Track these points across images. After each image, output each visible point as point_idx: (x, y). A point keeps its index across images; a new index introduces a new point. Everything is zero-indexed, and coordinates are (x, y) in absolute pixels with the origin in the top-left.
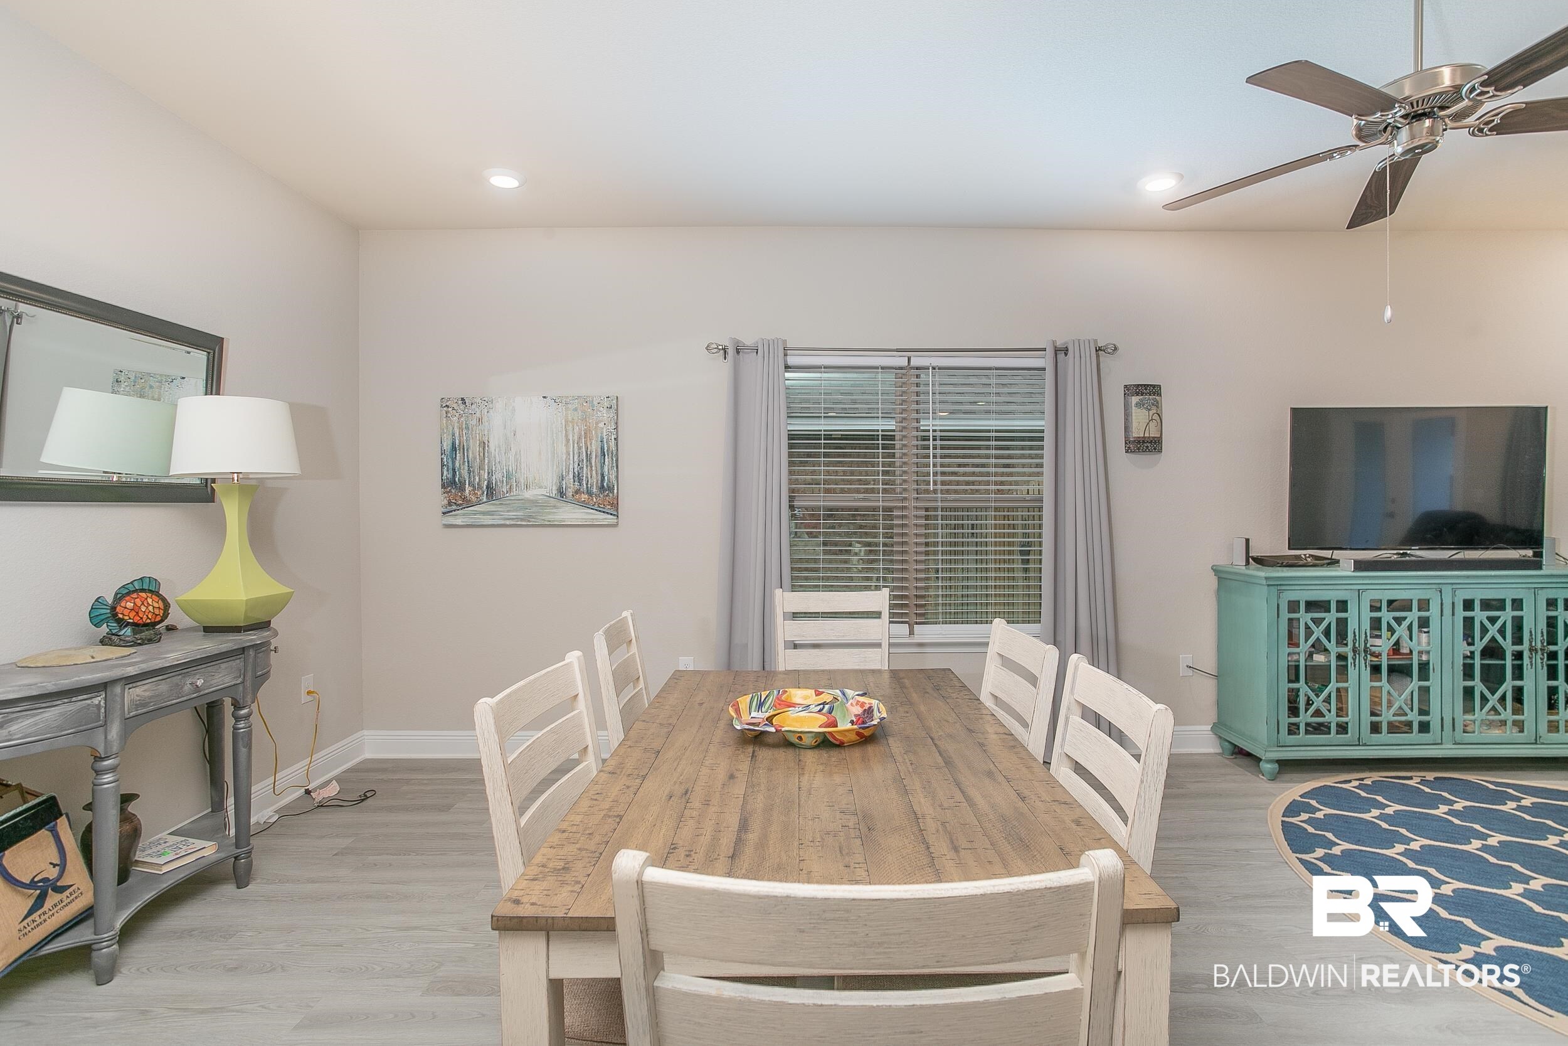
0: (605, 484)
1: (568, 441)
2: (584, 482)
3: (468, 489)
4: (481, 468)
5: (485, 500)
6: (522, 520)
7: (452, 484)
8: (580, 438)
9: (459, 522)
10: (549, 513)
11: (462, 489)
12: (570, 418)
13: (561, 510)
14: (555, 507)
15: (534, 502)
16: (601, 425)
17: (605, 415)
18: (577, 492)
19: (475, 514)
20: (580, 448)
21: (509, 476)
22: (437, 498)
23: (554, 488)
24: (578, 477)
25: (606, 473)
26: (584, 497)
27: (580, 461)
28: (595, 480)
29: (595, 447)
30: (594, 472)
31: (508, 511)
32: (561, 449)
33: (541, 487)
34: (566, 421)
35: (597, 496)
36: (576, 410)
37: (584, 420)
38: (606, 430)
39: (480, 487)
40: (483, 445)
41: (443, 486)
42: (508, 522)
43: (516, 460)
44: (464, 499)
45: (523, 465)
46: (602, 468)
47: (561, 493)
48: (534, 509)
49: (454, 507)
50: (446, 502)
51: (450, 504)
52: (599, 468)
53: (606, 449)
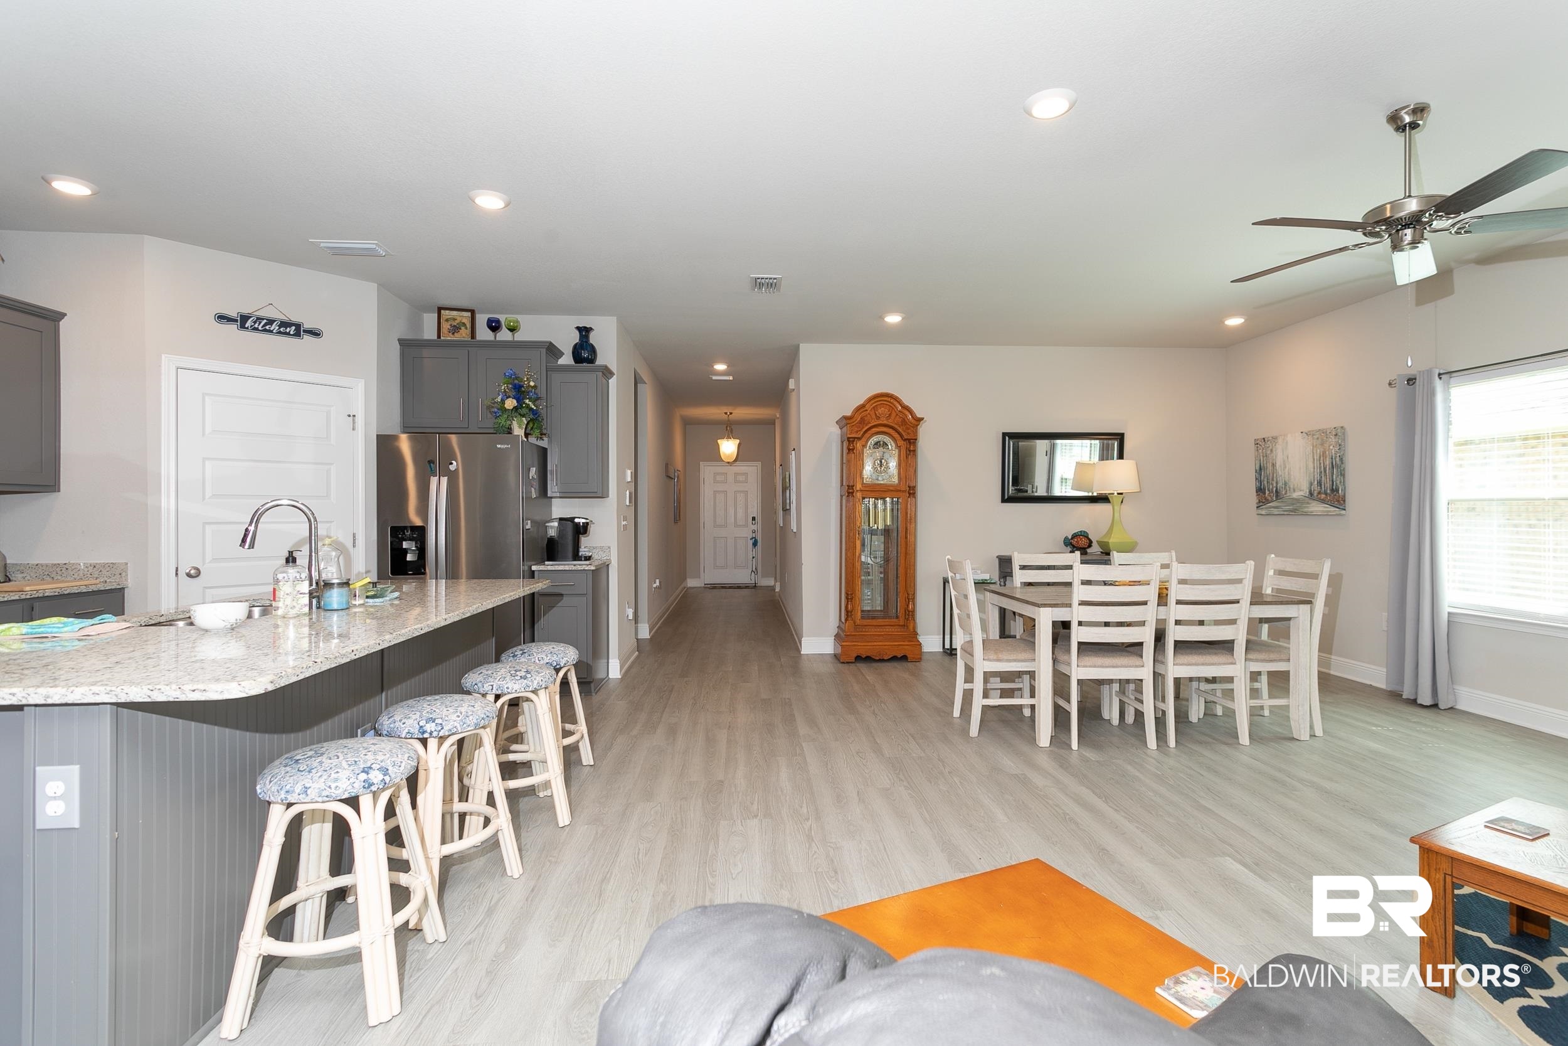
0: (1334, 487)
1: (1314, 459)
2: (1323, 487)
3: (1267, 492)
4: (1273, 480)
5: (1275, 499)
6: (1292, 511)
7: (1260, 490)
8: (1320, 457)
9: (1263, 512)
10: (1305, 507)
11: (1265, 494)
12: (1315, 444)
13: (1311, 505)
14: (1308, 503)
15: (1297, 500)
16: (1331, 447)
17: (1333, 440)
18: (1319, 493)
19: (1270, 508)
20: (1320, 464)
21: (1285, 484)
22: (1253, 499)
23: (1308, 491)
24: (1320, 483)
25: (1334, 480)
26: (1323, 496)
27: (1321, 472)
28: (1328, 485)
29: (1328, 462)
30: (1328, 480)
31: (1285, 506)
32: (1311, 465)
33: (1301, 491)
34: (1313, 447)
35: (1330, 496)
36: (1318, 438)
37: (1322, 444)
38: (1333, 450)
39: (1272, 492)
40: (1274, 465)
41: (1257, 492)
42: (1285, 513)
43: (1289, 473)
44: (1265, 499)
45: (1292, 477)
46: (1332, 476)
47: (1311, 494)
48: (1298, 505)
49: (1261, 504)
50: (1258, 501)
51: (1259, 502)
52: (1331, 477)
53: (1334, 463)
